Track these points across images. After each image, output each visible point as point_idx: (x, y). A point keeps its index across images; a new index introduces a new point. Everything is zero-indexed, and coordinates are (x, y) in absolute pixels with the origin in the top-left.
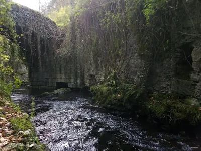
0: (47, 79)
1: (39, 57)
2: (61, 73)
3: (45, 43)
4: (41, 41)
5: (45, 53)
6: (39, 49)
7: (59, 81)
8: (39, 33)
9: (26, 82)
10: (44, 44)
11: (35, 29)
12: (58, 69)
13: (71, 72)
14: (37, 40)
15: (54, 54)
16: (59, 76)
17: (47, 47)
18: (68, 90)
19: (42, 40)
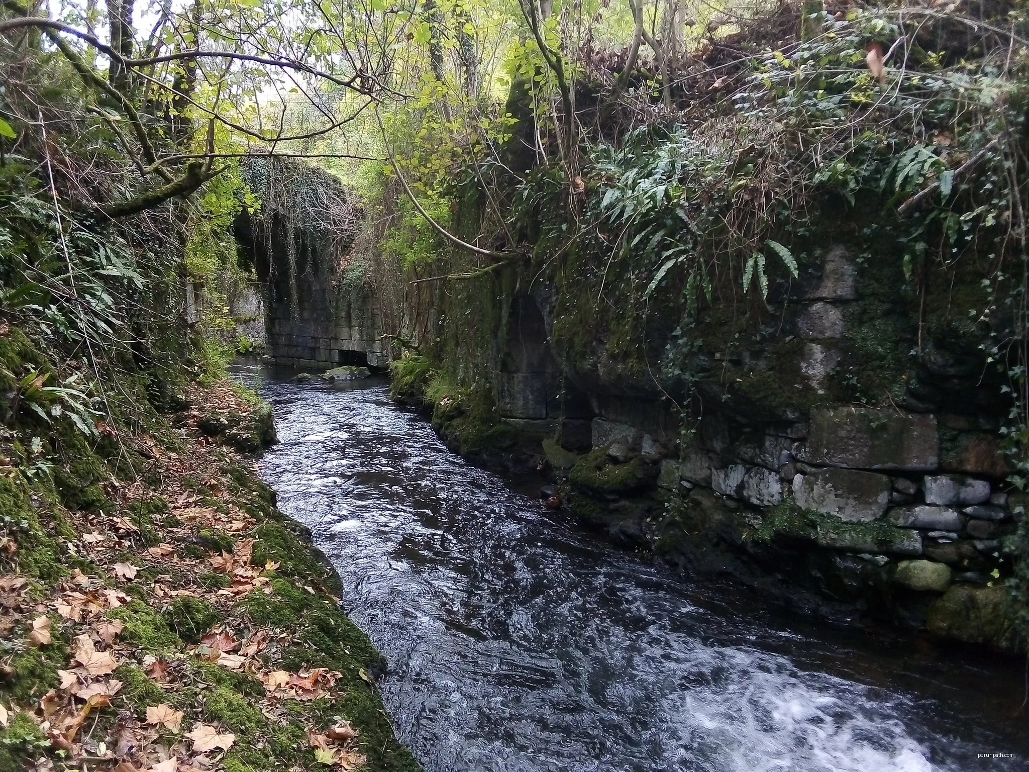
0: (316, 339)
1: (293, 281)
2: (350, 327)
3: (308, 241)
4: (296, 237)
5: (308, 270)
6: (292, 260)
7: (345, 348)
8: (292, 216)
9: (260, 347)
10: (304, 245)
11: (282, 205)
12: (343, 314)
13: (373, 324)
14: (286, 236)
15: (333, 270)
16: (344, 332)
17: (314, 251)
18: (361, 372)
19: (300, 234)
